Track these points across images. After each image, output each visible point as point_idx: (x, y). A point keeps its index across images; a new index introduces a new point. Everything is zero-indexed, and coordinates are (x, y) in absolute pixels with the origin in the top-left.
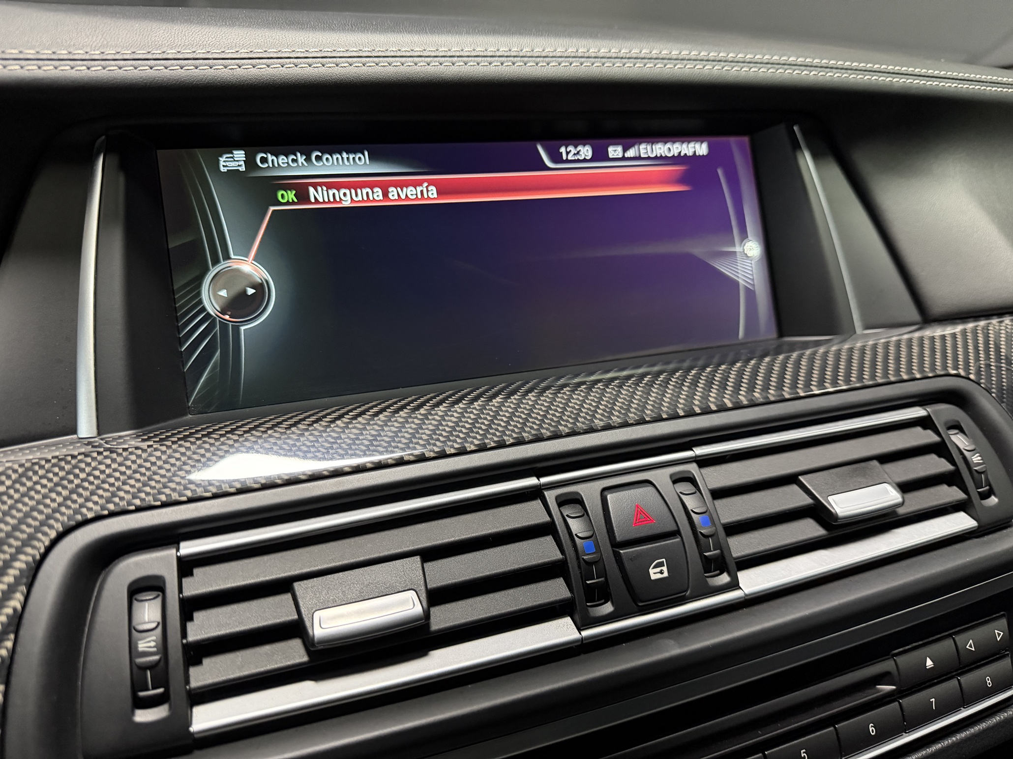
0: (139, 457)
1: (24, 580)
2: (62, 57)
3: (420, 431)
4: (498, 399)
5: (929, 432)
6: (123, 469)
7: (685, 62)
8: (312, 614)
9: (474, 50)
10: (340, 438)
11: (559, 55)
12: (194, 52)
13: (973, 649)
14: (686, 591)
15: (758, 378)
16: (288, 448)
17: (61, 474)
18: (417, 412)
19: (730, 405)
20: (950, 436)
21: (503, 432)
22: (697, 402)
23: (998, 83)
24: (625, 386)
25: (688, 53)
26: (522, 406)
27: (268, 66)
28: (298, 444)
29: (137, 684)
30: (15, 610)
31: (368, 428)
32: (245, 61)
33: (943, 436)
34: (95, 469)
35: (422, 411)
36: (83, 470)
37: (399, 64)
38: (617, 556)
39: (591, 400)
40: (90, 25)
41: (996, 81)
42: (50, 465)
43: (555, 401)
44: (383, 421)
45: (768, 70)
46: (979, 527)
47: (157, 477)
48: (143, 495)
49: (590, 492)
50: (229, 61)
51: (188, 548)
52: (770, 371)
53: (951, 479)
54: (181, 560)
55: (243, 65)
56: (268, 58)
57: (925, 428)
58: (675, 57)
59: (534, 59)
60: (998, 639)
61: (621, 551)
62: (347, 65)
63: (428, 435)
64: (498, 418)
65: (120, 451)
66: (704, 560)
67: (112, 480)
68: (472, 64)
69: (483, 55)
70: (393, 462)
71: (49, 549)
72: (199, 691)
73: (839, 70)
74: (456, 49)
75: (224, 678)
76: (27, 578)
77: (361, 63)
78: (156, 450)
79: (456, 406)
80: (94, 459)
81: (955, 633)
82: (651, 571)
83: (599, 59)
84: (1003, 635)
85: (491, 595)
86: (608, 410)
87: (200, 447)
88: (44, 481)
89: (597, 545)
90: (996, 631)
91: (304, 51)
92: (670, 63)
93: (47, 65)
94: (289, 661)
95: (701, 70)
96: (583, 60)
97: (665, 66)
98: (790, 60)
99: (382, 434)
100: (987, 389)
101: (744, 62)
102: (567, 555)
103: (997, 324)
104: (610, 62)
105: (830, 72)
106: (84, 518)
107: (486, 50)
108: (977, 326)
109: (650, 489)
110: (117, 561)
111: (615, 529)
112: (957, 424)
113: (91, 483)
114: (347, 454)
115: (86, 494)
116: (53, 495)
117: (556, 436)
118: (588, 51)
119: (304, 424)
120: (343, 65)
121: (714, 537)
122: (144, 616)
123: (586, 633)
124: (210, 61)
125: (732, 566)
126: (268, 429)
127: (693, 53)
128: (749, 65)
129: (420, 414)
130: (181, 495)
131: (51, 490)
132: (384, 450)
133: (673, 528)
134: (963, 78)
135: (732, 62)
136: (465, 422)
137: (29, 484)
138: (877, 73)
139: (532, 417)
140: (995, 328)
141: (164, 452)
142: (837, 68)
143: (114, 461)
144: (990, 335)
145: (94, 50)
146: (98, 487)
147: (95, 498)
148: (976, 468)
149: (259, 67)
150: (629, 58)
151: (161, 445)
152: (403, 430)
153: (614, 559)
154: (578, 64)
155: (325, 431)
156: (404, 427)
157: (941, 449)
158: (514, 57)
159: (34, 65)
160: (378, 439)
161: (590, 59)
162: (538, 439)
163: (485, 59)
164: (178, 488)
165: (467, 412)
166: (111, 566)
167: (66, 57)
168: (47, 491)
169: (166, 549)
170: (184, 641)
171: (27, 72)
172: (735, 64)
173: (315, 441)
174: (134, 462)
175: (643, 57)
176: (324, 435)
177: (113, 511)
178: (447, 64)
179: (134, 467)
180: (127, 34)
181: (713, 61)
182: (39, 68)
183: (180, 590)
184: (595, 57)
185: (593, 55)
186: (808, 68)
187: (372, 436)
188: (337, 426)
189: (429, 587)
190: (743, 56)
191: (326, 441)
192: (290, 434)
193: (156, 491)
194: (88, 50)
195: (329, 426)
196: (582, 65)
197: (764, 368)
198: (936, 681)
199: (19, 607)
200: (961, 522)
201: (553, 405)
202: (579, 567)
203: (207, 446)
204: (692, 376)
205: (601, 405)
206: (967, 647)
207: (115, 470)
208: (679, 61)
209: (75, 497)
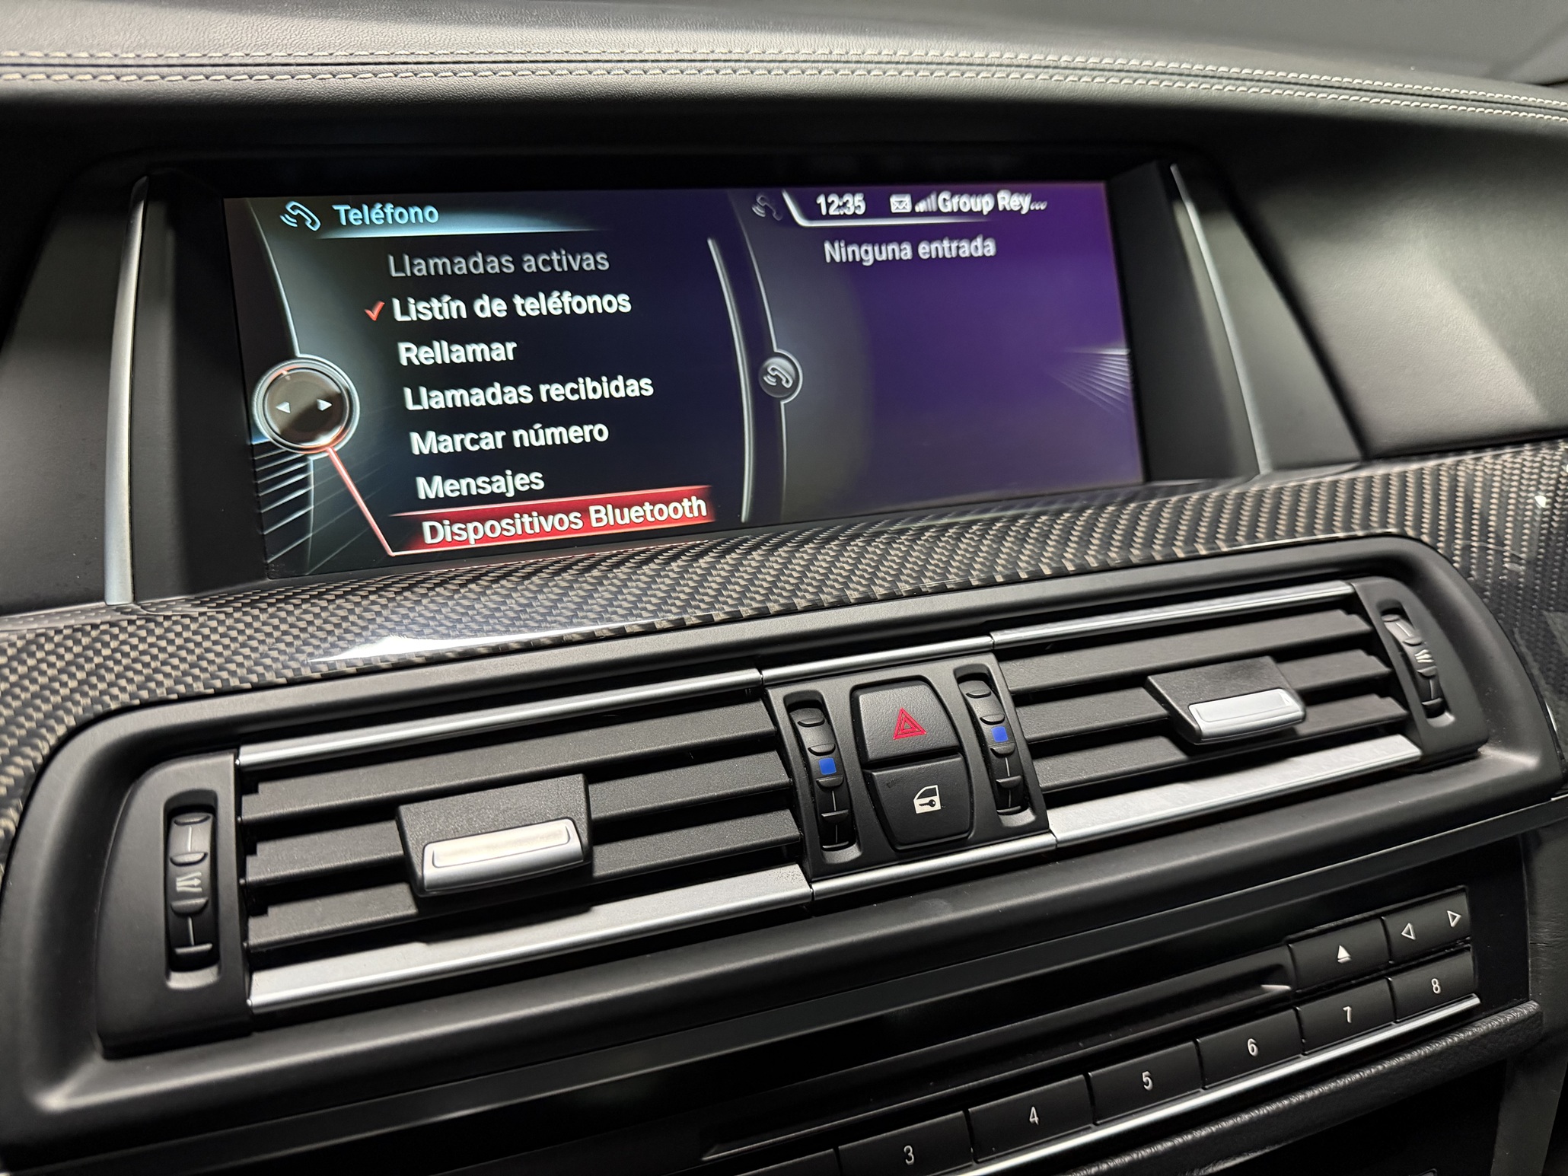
0: (186, 628)
1: (21, 791)
2: (80, 62)
3: (590, 601)
4: (707, 559)
5: (1355, 618)
6: (163, 643)
7: (994, 68)
8: (422, 847)
9: (677, 52)
10: (473, 608)
11: (802, 58)
12: (269, 55)
13: (1412, 937)
14: (969, 831)
15: (1094, 535)
16: (397, 620)
17: (77, 649)
18: (586, 575)
19: (1047, 571)
20: (1386, 624)
21: (711, 604)
22: (999, 568)
23: (1485, 102)
24: (896, 543)
25: (998, 55)
26: (741, 569)
27: (375, 75)
28: (412, 615)
29: (174, 938)
30: (7, 831)
31: (514, 595)
32: (341, 67)
33: (1375, 623)
34: (123, 643)
35: (595, 573)
36: (106, 645)
37: (565, 72)
38: (869, 782)
39: (843, 562)
40: (123, 16)
41: (1483, 99)
42: (61, 636)
43: (791, 563)
44: (537, 585)
45: (1121, 81)
46: (1423, 757)
47: (211, 656)
48: (189, 680)
49: (835, 693)
50: (319, 68)
51: (252, 755)
52: (1113, 524)
53: (1384, 686)
54: (240, 771)
55: (338, 73)
56: (376, 64)
57: (1349, 612)
58: (978, 61)
59: (765, 64)
60: (1453, 924)
61: (875, 774)
62: (490, 73)
63: (601, 606)
64: (705, 585)
65: (161, 619)
66: (996, 789)
67: (147, 659)
68: (673, 71)
69: (689, 58)
70: (548, 642)
71: (55, 751)
72: (260, 950)
73: (1232, 82)
74: (650, 51)
75: (296, 933)
76: (25, 788)
77: (511, 70)
78: (211, 618)
79: (644, 567)
80: (123, 630)
81: (1385, 914)
82: (917, 802)
83: (863, 65)
84: (1460, 920)
85: (685, 831)
86: (867, 576)
87: (272, 616)
88: (52, 659)
89: (840, 764)
90: (1449, 913)
91: (427, 53)
92: (971, 70)
93: (61, 73)
94: (388, 913)
95: (1018, 81)
96: (838, 65)
97: (962, 75)
98: (1156, 65)
99: (534, 604)
100: (1446, 555)
101: (1083, 69)
102: (797, 779)
103: (1472, 462)
104: (880, 68)
105: (1219, 83)
106: (107, 709)
107: (695, 52)
108: (1440, 465)
109: (923, 689)
110: (151, 769)
111: (867, 742)
112: (1397, 606)
113: (118, 662)
114: (481, 630)
115: (110, 677)
116: (64, 677)
117: (789, 611)
118: (847, 53)
119: (422, 587)
120: (483, 74)
121: (1013, 757)
122: (186, 845)
123: (818, 887)
124: (292, 68)
125: (1039, 801)
126: (371, 593)
127: (1007, 55)
128: (1092, 72)
129: (592, 577)
130: (242, 680)
131: (61, 671)
132: (536, 625)
133: (951, 741)
134: (1429, 93)
135: (1065, 68)
136: (655, 590)
137: (31, 662)
138: (1291, 86)
139: (754, 585)
140: (1467, 468)
141: (221, 623)
142: (1229, 78)
143: (150, 632)
144: (1459, 479)
145: (127, 53)
146: (127, 668)
147: (123, 682)
148: (1420, 671)
149: (362, 76)
150: (908, 63)
151: (218, 612)
152: (565, 599)
153: (863, 784)
154: (831, 72)
155: (451, 598)
156: (566, 595)
157: (1370, 643)
158: (736, 61)
159: (40, 73)
160: (528, 610)
161: (851, 65)
162: (763, 614)
163: (693, 64)
164: (239, 671)
165: (659, 576)
166: (143, 776)
167: (86, 62)
168: (55, 672)
169: (220, 754)
170: (242, 881)
171: (30, 83)
172: (1071, 71)
173: (436, 611)
174: (178, 635)
175: (930, 61)
176: (450, 603)
177: (147, 700)
178: (636, 72)
179: (179, 641)
180: (174, 28)
181: (1036, 67)
182: (48, 77)
183: (238, 811)
184: (858, 62)
185: (854, 58)
186: (1184, 78)
187: (520, 605)
188: (470, 591)
189: (593, 816)
190: (1083, 60)
191: (453, 611)
192: (401, 600)
193: (208, 675)
194: (118, 52)
195: (457, 591)
196: (836, 73)
197: (1105, 520)
198: (1353, 982)
199: (12, 828)
200: (1397, 749)
201: (787, 568)
202: (813, 794)
203: (283, 614)
204: (996, 530)
205: (858, 569)
206: (1403, 934)
207: (151, 645)
208: (984, 68)
209: (94, 680)
